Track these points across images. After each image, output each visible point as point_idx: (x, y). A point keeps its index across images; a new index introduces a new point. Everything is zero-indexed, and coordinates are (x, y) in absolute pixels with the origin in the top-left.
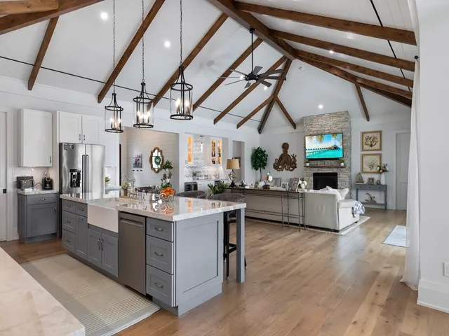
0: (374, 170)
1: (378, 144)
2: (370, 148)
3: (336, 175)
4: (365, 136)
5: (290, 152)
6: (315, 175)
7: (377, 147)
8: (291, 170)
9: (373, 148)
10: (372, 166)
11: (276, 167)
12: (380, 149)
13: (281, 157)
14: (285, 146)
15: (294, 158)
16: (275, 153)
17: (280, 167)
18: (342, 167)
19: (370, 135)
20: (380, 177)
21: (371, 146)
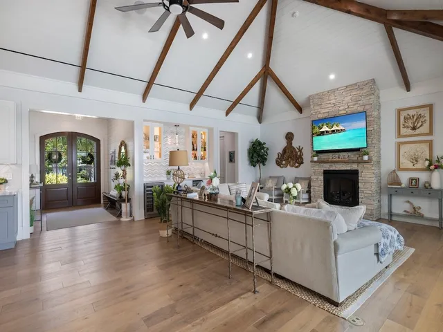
0: (419, 166)
1: (426, 125)
2: (412, 132)
3: (356, 173)
4: (404, 114)
5: (295, 144)
6: (326, 173)
7: (425, 129)
8: (297, 167)
9: (418, 131)
10: (415, 160)
11: (279, 163)
12: (431, 133)
13: (285, 151)
14: (289, 137)
15: (300, 151)
16: (277, 145)
17: (284, 162)
18: (366, 162)
19: (412, 112)
20: (431, 177)
21: (414, 128)
